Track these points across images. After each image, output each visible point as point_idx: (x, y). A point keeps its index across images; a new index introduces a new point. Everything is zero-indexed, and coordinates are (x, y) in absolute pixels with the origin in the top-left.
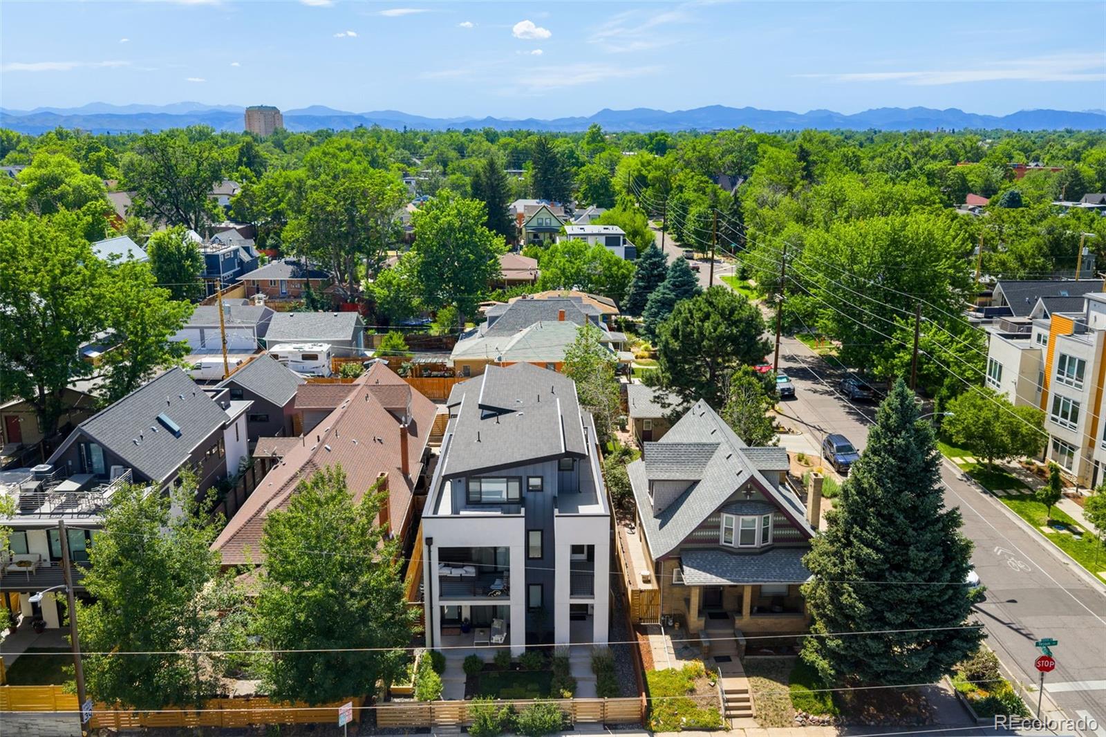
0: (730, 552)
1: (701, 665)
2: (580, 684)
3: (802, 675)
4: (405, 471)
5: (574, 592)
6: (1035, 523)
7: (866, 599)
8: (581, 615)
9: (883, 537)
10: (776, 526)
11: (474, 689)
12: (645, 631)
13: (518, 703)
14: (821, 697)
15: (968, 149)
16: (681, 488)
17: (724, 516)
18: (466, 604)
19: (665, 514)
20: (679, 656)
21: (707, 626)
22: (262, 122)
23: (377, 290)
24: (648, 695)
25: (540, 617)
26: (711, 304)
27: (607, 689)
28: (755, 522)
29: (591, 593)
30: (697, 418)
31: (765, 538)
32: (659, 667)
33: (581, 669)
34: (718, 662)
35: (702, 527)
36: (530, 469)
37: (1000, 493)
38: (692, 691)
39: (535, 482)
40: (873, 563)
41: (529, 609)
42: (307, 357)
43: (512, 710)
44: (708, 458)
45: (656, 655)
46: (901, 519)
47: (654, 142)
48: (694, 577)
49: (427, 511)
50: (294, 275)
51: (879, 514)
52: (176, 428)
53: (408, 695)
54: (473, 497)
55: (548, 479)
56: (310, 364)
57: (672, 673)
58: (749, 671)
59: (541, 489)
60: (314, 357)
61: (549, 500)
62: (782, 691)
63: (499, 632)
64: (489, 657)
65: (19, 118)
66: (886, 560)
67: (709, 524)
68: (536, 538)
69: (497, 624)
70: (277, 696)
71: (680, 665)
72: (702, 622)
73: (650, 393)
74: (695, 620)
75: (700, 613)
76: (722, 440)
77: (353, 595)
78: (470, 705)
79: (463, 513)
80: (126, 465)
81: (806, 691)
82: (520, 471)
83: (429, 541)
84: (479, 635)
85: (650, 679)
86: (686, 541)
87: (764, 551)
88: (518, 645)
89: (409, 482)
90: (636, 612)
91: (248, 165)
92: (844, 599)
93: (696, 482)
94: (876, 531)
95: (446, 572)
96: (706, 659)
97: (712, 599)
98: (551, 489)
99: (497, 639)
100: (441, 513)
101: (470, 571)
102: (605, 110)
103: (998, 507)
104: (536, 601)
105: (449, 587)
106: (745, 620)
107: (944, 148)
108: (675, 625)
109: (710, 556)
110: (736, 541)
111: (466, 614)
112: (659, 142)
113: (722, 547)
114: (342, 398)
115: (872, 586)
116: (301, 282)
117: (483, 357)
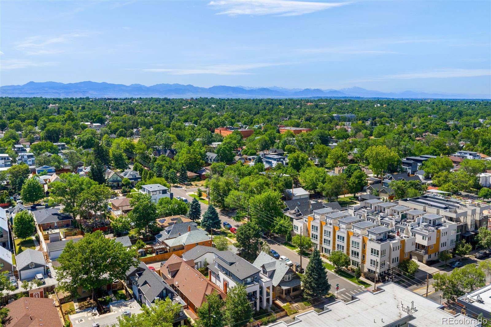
0: (287, 281)
1: (288, 303)
5: (267, 296)
7: (316, 284)
8: (268, 300)
10: (293, 275)
12: (274, 301)
16: (272, 272)
17: (286, 275)
20: (284, 303)
21: (286, 296)
29: (269, 295)
31: (291, 278)
32: (283, 306)
34: (291, 302)
35: (283, 278)
38: (290, 308)
40: (316, 278)
41: (260, 301)
44: (275, 265)
45: (280, 304)
47: (97, 118)
48: (284, 288)
50: (59, 219)
54: (246, 282)
57: (285, 306)
58: (296, 302)
61: (258, 280)
62: (303, 304)
74: (284, 296)
75: (285, 294)
76: (276, 260)
80: (173, 293)
81: (306, 303)
86: (281, 281)
87: (291, 280)
92: (313, 285)
97: (288, 292)
99: (254, 309)
106: (292, 293)
108: (278, 298)
109: (284, 283)
112: (99, 118)
113: (285, 282)
114: (180, 266)
115: (316, 282)
116: (63, 222)
117: (178, 244)
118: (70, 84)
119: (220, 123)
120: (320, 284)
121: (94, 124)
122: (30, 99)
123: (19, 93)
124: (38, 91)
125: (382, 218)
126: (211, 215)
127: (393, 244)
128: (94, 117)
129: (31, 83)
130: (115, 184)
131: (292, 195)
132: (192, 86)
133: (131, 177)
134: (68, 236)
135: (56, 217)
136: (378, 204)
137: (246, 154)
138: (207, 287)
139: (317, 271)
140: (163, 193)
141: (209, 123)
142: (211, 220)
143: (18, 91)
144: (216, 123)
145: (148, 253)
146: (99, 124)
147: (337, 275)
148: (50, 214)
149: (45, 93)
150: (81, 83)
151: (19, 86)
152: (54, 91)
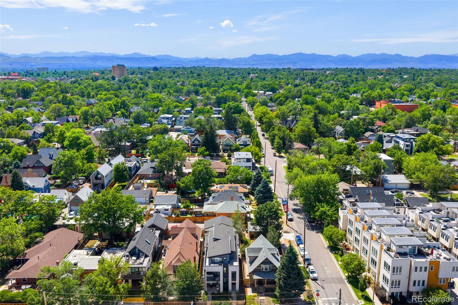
0: (263, 272)
1: (256, 294)
2: (233, 298)
3: (274, 296)
4: (197, 251)
5: (232, 280)
6: (338, 261)
7: (284, 283)
8: (234, 284)
9: (287, 272)
10: (272, 267)
11: (213, 299)
12: (247, 287)
13: (222, 302)
14: (278, 301)
15: (386, 94)
16: (255, 258)
17: (262, 265)
18: (211, 282)
19: (251, 263)
20: (253, 292)
21: (258, 286)
22: (119, 71)
23: (181, 184)
24: (246, 300)
25: (226, 284)
26: (266, 207)
27: (238, 299)
28: (268, 266)
29: (235, 280)
30: (260, 239)
31: (270, 269)
32: (248, 295)
33: (234, 295)
34: (260, 294)
35: (257, 267)
36: (224, 256)
37: (334, 252)
38: (254, 299)
39: (225, 258)
40: (285, 277)
41: (224, 283)
42: (165, 210)
43: (221, 303)
44: (260, 251)
45: (248, 292)
46: (290, 269)
48: (255, 277)
49: (204, 265)
50: (153, 172)
51: (286, 268)
52: (149, 242)
53: (201, 300)
54: (213, 261)
55: (227, 258)
56: (166, 212)
57: (251, 296)
58: (265, 296)
59: (226, 260)
60: (168, 210)
61: (228, 262)
62: (271, 299)
63: (218, 287)
64: (216, 292)
65: (14, 59)
66: (287, 276)
67: (259, 266)
68: (225, 269)
69: (217, 286)
70: (178, 300)
71: (253, 294)
72: (257, 286)
73: (252, 227)
74: (256, 286)
75: (257, 284)
76: (263, 247)
77: (194, 282)
78: (213, 302)
79: (211, 265)
80: (143, 253)
81: (275, 299)
82: (222, 256)
83: (205, 271)
84: (214, 288)
85: (247, 297)
86: (255, 269)
87: (269, 272)
88: (222, 290)
89: (198, 253)
90: (245, 283)
91: (124, 108)
92: (281, 283)
93: (257, 257)
94: (286, 271)
95: (208, 276)
96: (257, 293)
97: (260, 282)
98: (228, 260)
99: (218, 289)
100: (206, 265)
101: (212, 275)
102: (254, 55)
103: (332, 256)
104: (225, 281)
105: (209, 279)
106: (265, 285)
107: (377, 94)
108: (252, 286)
109: (259, 273)
110: (264, 270)
111: (211, 284)
113: (261, 271)
114: (181, 231)
115: (285, 281)
116: (156, 175)
117: (211, 211)
118: (284, 55)
119: (385, 95)
120: (289, 284)
121: (267, 93)
122: (244, 69)
123: (244, 64)
124: (259, 63)
125: (446, 228)
126: (262, 189)
127: (415, 262)
128: (268, 87)
129: (254, 56)
130: (228, 148)
131: (386, 181)
132: (400, 55)
133: (242, 143)
134: (149, 187)
135: (152, 169)
136: (453, 210)
137: (383, 131)
138: (177, 256)
139: (288, 269)
140: (247, 161)
141: (372, 96)
142: (262, 194)
143: (243, 63)
144: (380, 96)
145: (189, 214)
146: (271, 93)
147: (346, 281)
148: (149, 167)
149: (263, 64)
150: (293, 55)
151: (244, 58)
152: (270, 62)
